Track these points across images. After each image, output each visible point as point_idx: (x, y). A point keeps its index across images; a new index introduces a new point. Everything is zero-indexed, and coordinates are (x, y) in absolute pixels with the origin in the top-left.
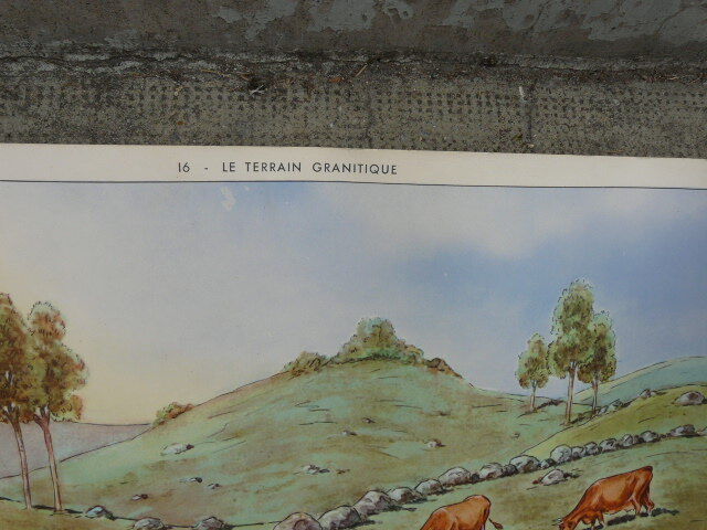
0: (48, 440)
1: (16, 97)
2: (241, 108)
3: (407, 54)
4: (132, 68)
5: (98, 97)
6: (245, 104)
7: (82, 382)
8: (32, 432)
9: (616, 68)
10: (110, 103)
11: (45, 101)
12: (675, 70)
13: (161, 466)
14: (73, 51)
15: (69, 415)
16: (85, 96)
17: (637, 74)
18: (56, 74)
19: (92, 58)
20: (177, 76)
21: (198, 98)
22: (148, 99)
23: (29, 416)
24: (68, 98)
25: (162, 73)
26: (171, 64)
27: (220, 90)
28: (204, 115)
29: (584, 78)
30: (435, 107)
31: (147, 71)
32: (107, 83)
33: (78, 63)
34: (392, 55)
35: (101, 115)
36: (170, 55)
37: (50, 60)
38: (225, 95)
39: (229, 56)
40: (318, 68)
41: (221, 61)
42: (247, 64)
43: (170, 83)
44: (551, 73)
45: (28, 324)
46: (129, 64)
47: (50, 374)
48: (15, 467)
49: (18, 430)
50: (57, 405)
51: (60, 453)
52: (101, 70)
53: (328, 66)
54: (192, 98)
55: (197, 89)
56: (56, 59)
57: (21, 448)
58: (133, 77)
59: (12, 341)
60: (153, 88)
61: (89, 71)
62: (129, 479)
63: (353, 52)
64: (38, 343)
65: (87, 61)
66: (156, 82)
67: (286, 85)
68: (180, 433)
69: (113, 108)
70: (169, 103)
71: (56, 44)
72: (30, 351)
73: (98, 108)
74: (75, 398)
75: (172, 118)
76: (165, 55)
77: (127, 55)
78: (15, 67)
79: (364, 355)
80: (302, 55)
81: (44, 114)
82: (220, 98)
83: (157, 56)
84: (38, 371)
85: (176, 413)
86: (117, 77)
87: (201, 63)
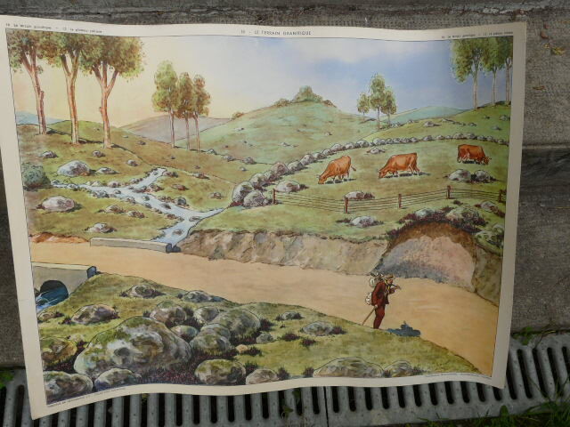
0: (197, 124)
3: (319, 6)
7: (209, 103)
8: (192, 121)
9: (407, 10)
12: (432, 10)
13: (233, 135)
15: (204, 114)
17: (416, 12)
23: (191, 116)
29: (393, 14)
34: (313, 7)
39: (251, 9)
40: (284, 12)
41: (248, 11)
42: (257, 11)
44: (379, 12)
45: (193, 82)
46: (213, 12)
47: (199, 100)
48: (185, 134)
49: (187, 120)
50: (201, 111)
51: (200, 129)
53: (288, 11)
56: (188, 11)
57: (187, 126)
59: (187, 89)
62: (222, 139)
63: (298, 6)
64: (196, 89)
67: (272, 19)
68: (240, 123)
71: (189, 5)
72: (193, 92)
74: (207, 109)
77: (213, 9)
78: (173, 15)
79: (302, 100)
80: (278, 8)
84: (195, 99)
85: (239, 115)
87: (240, 12)
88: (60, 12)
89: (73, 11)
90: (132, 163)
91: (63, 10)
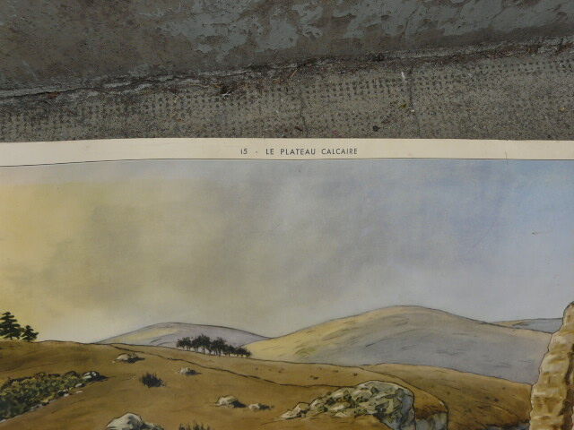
1: (76, 114)
2: (217, 106)
4: (146, 88)
5: (126, 109)
6: (219, 103)
10: (134, 112)
11: (94, 115)
14: (109, 81)
16: (118, 110)
18: (99, 98)
19: (120, 85)
20: (174, 91)
21: (189, 103)
22: (158, 107)
24: (108, 112)
25: (165, 90)
26: (170, 83)
27: (203, 96)
28: (194, 113)
30: (345, 92)
31: (155, 89)
32: (131, 100)
33: (112, 89)
35: (129, 120)
36: (169, 77)
37: (95, 89)
38: (207, 99)
43: (171, 95)
52: (126, 91)
54: (186, 103)
55: (189, 97)
58: (147, 94)
60: (161, 99)
61: (119, 93)
65: (117, 87)
66: (161, 95)
69: (136, 115)
70: (171, 108)
73: (127, 116)
75: (174, 117)
76: (166, 78)
81: (94, 124)
82: (203, 101)
83: (161, 79)
86: (136, 95)
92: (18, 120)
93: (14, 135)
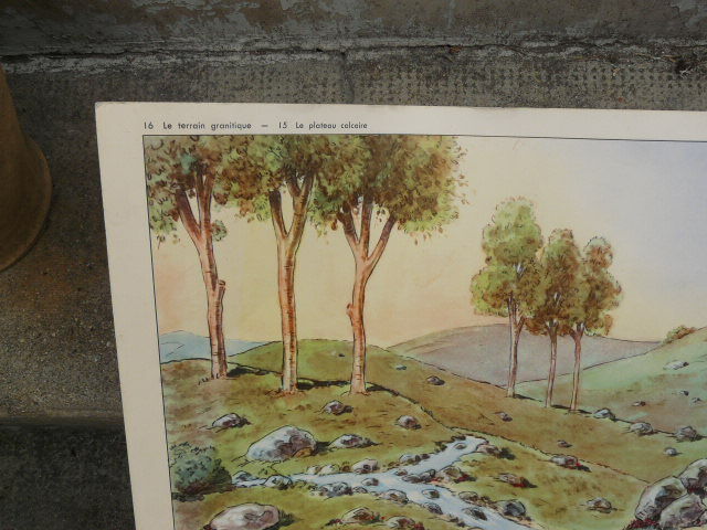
0: (578, 350)
1: (484, 78)
2: (670, 86)
4: (575, 53)
5: (549, 78)
6: (673, 83)
7: (616, 304)
8: (566, 344)
10: (559, 83)
11: (507, 81)
13: (661, 378)
14: (533, 38)
15: (600, 331)
16: (539, 77)
18: (515, 60)
19: (544, 45)
20: (613, 59)
21: (632, 78)
22: (591, 79)
23: (567, 331)
24: (525, 78)
25: (601, 57)
26: (609, 49)
27: (651, 71)
28: (639, 93)
31: (587, 56)
32: (555, 67)
33: (531, 49)
35: (553, 92)
36: (610, 41)
37: (512, 47)
38: (656, 75)
39: (659, 41)
41: (651, 47)
43: (608, 66)
45: (583, 253)
46: (573, 50)
47: (592, 297)
48: (544, 371)
49: (554, 341)
50: (591, 322)
51: (585, 362)
52: (549, 55)
54: (628, 78)
55: (632, 70)
56: (515, 46)
57: (553, 357)
58: (577, 60)
59: (566, 268)
60: (594, 70)
61: (540, 56)
62: (634, 388)
64: (588, 270)
65: (538, 48)
66: (595, 64)
68: (683, 351)
69: (562, 88)
70: (609, 83)
72: (579, 276)
73: (551, 86)
74: (608, 317)
75: (612, 95)
76: (606, 41)
77: (575, 41)
78: (481, 54)
81: (508, 92)
82: (651, 77)
83: (598, 42)
84: (582, 294)
85: (682, 334)
86: (562, 61)
87: (634, 47)
88: (239, 48)
89: (266, 45)
90: (408, 422)
91: (247, 44)
92: (409, 78)
93: (404, 96)
